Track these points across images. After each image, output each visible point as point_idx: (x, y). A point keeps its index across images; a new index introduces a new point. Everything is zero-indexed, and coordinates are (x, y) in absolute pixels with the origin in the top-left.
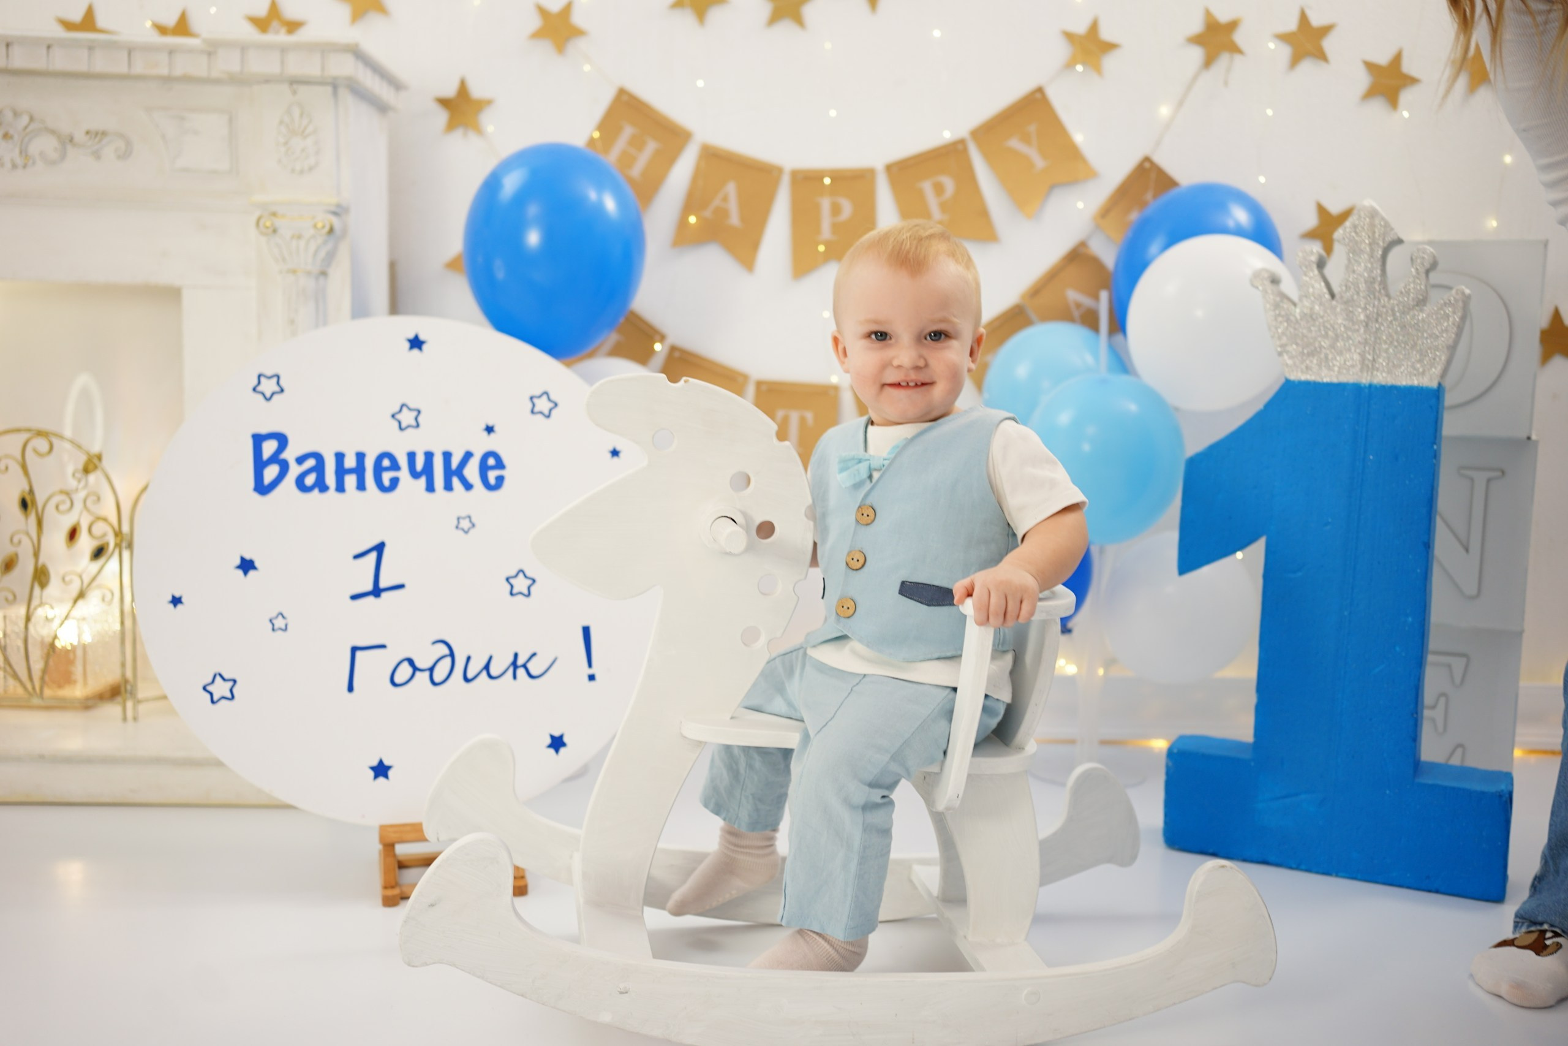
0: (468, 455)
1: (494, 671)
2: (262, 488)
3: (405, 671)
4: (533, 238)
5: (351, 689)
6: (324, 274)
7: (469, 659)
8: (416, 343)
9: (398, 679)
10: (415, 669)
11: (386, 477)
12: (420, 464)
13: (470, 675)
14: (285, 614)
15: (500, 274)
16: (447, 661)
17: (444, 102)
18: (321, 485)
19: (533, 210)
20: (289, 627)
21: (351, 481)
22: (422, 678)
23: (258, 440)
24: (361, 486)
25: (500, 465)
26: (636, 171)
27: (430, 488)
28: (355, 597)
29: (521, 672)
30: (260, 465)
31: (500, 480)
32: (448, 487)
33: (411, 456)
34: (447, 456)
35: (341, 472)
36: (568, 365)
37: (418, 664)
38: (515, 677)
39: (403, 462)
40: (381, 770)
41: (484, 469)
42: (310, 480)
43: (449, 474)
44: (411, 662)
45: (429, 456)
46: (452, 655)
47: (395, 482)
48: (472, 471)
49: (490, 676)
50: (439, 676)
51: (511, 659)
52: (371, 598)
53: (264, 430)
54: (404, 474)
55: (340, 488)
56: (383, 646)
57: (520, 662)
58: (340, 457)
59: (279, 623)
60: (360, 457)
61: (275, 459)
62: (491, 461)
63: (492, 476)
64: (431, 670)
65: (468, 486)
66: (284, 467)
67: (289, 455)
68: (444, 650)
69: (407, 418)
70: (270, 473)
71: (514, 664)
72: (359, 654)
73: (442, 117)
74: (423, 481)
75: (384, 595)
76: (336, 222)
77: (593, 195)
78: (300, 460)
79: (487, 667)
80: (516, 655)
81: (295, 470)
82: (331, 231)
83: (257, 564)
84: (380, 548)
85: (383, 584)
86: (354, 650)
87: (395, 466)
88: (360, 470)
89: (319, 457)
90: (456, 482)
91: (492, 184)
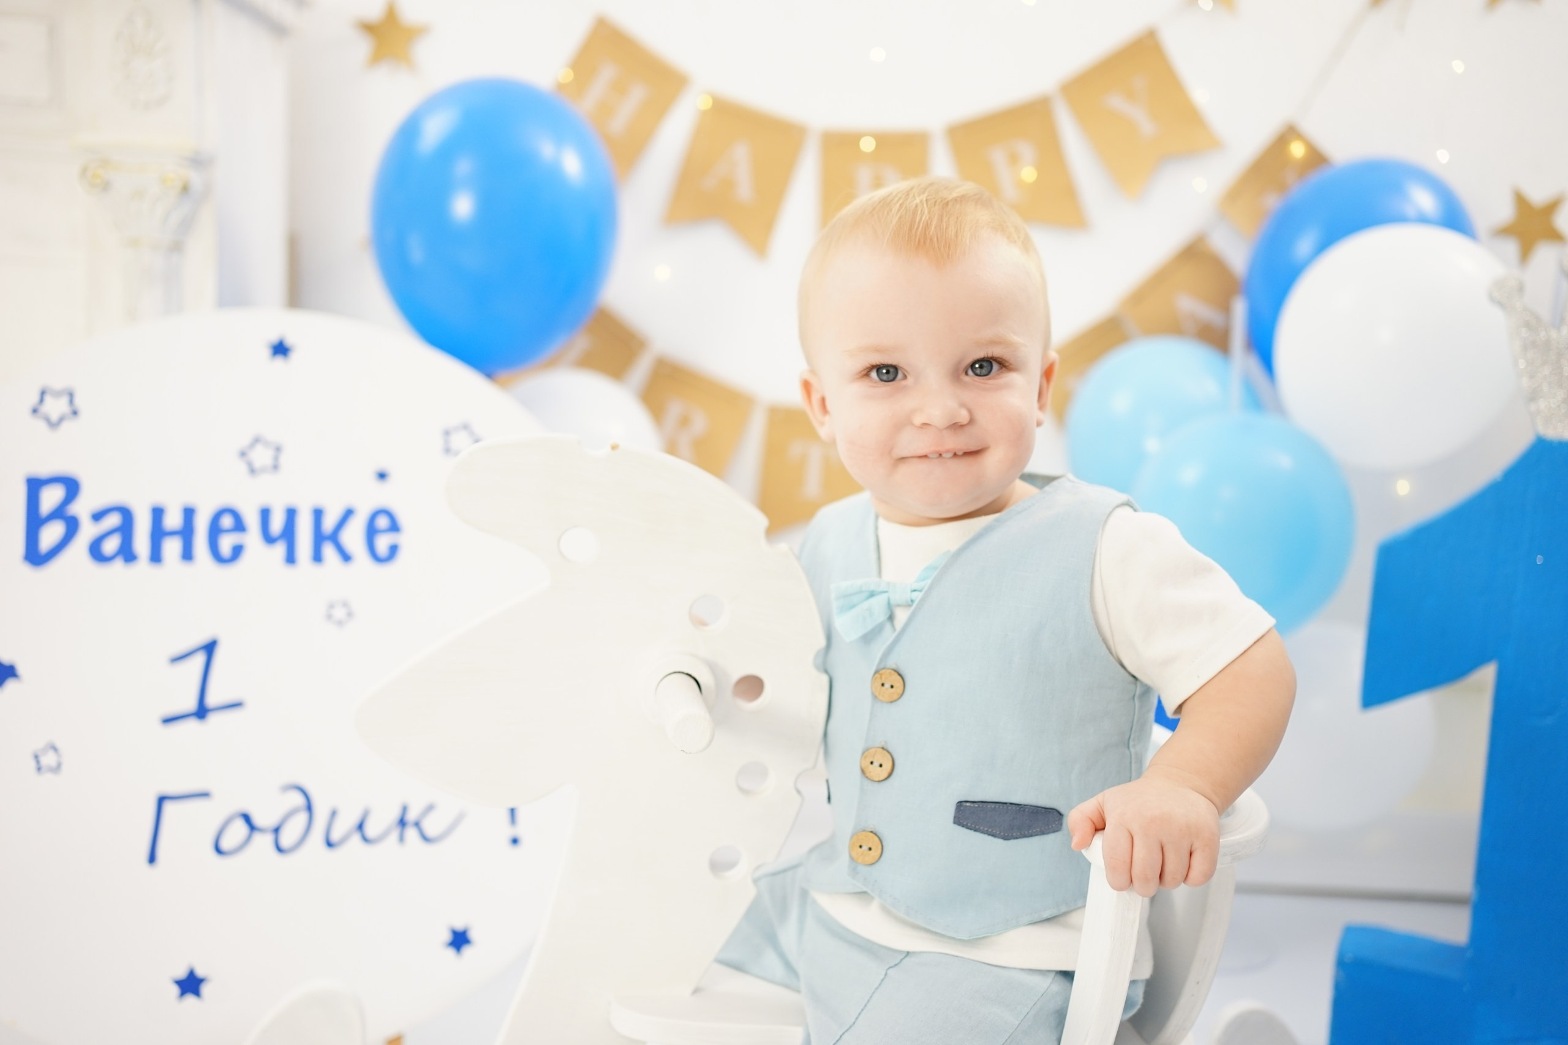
0: (348, 514)
1: (371, 830)
2: (35, 556)
3: (238, 831)
4: (463, 206)
5: (152, 858)
6: (177, 247)
7: (334, 814)
8: (280, 349)
9: (226, 844)
10: (252, 827)
11: (226, 544)
12: (277, 524)
13: (335, 836)
14: (58, 745)
15: (417, 253)
16: (302, 818)
17: (369, 28)
18: (127, 553)
19: (464, 167)
20: (64, 767)
21: (172, 547)
22: (263, 841)
23: (35, 486)
24: (187, 554)
25: (394, 527)
26: (619, 123)
27: (291, 558)
28: (168, 720)
29: (411, 833)
30: (34, 522)
31: (394, 550)
32: (317, 557)
33: (265, 515)
34: (318, 514)
35: (158, 534)
36: (503, 385)
37: (258, 820)
38: (401, 839)
39: (252, 521)
40: (190, 985)
41: (371, 532)
42: (111, 545)
43: (319, 538)
44: (247, 818)
45: (291, 514)
46: (309, 808)
47: (237, 551)
48: (353, 537)
49: (365, 839)
50: (288, 838)
51: (394, 814)
52: (192, 725)
53: (44, 470)
54: (252, 538)
55: (156, 556)
56: (205, 795)
57: (411, 816)
58: (158, 513)
59: (49, 759)
60: (189, 513)
61: (59, 513)
62: (382, 522)
63: (383, 543)
64: (276, 830)
65: (346, 557)
66: (72, 526)
67: (81, 508)
68: (298, 800)
69: (262, 456)
70: (50, 535)
71: (402, 823)
72: (169, 808)
73: (362, 47)
74: (280, 549)
75: (213, 719)
76: (196, 179)
77: (547, 149)
78: (97, 516)
79: (360, 827)
80: (405, 809)
81: (88, 531)
82: (185, 189)
83: (20, 669)
84: (210, 648)
85: (211, 700)
86: (161, 800)
87: (239, 526)
88: (186, 533)
89: (127, 515)
90: (329, 551)
91: (409, 131)
